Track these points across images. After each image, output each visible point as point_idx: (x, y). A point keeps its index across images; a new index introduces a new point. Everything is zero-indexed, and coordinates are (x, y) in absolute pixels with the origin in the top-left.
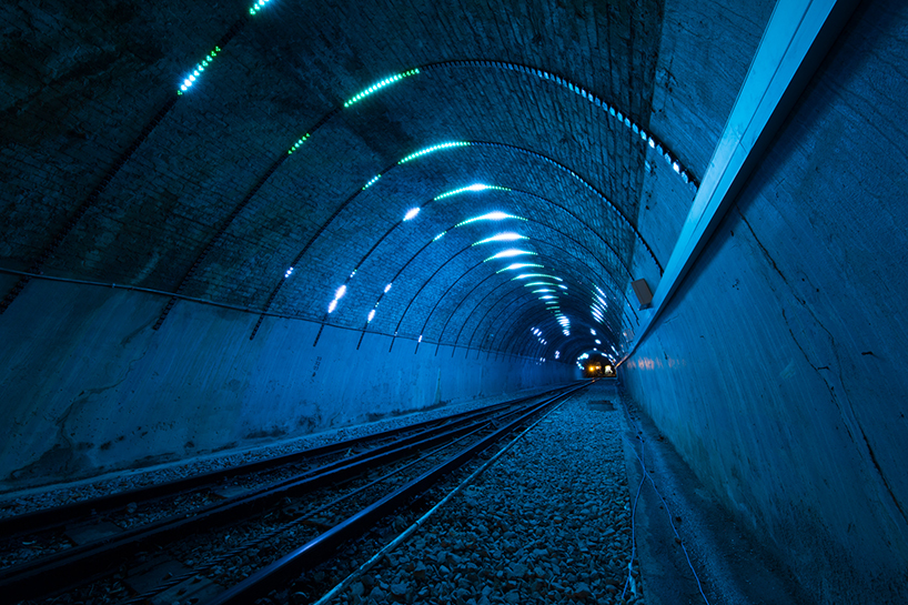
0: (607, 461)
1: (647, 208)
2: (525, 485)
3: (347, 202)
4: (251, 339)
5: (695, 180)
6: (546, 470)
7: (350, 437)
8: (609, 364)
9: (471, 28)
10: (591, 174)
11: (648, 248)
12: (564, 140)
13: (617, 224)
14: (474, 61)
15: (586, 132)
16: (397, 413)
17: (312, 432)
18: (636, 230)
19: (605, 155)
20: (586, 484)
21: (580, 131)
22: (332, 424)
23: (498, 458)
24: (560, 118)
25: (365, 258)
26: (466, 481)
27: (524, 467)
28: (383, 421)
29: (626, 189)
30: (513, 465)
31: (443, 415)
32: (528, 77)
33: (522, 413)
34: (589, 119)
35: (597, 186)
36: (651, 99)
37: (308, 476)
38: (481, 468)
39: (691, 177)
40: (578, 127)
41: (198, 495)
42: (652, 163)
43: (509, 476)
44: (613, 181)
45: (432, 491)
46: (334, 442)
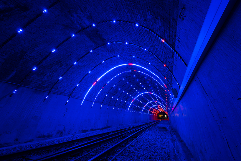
0: (164, 148)
1: (175, 69)
2: (137, 156)
3: (82, 57)
4: (44, 101)
5: (186, 65)
6: (144, 151)
7: (76, 139)
8: (166, 114)
9: (126, 14)
10: (160, 56)
11: (176, 80)
12: (152, 46)
13: (167, 71)
14: (126, 22)
15: (158, 46)
16: (92, 130)
17: (61, 136)
18: (172, 74)
19: (163, 53)
20: (157, 156)
21: (156, 45)
22: (69, 133)
23: (128, 147)
24: (151, 40)
25: (86, 75)
26: (117, 154)
27: (136, 150)
28: (87, 133)
29: (169, 62)
30: (133, 149)
31: (109, 131)
32: (142, 28)
33: (136, 131)
34: (159, 42)
35: (161, 60)
36: (175, 42)
37: (62, 152)
38: (122, 150)
39: (185, 64)
40: (156, 44)
41: (21, 158)
42: (176, 58)
43: (132, 153)
44: (166, 60)
45: (106, 158)
46: (70, 140)
